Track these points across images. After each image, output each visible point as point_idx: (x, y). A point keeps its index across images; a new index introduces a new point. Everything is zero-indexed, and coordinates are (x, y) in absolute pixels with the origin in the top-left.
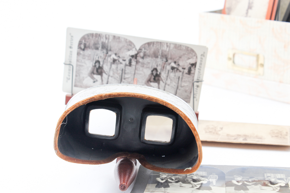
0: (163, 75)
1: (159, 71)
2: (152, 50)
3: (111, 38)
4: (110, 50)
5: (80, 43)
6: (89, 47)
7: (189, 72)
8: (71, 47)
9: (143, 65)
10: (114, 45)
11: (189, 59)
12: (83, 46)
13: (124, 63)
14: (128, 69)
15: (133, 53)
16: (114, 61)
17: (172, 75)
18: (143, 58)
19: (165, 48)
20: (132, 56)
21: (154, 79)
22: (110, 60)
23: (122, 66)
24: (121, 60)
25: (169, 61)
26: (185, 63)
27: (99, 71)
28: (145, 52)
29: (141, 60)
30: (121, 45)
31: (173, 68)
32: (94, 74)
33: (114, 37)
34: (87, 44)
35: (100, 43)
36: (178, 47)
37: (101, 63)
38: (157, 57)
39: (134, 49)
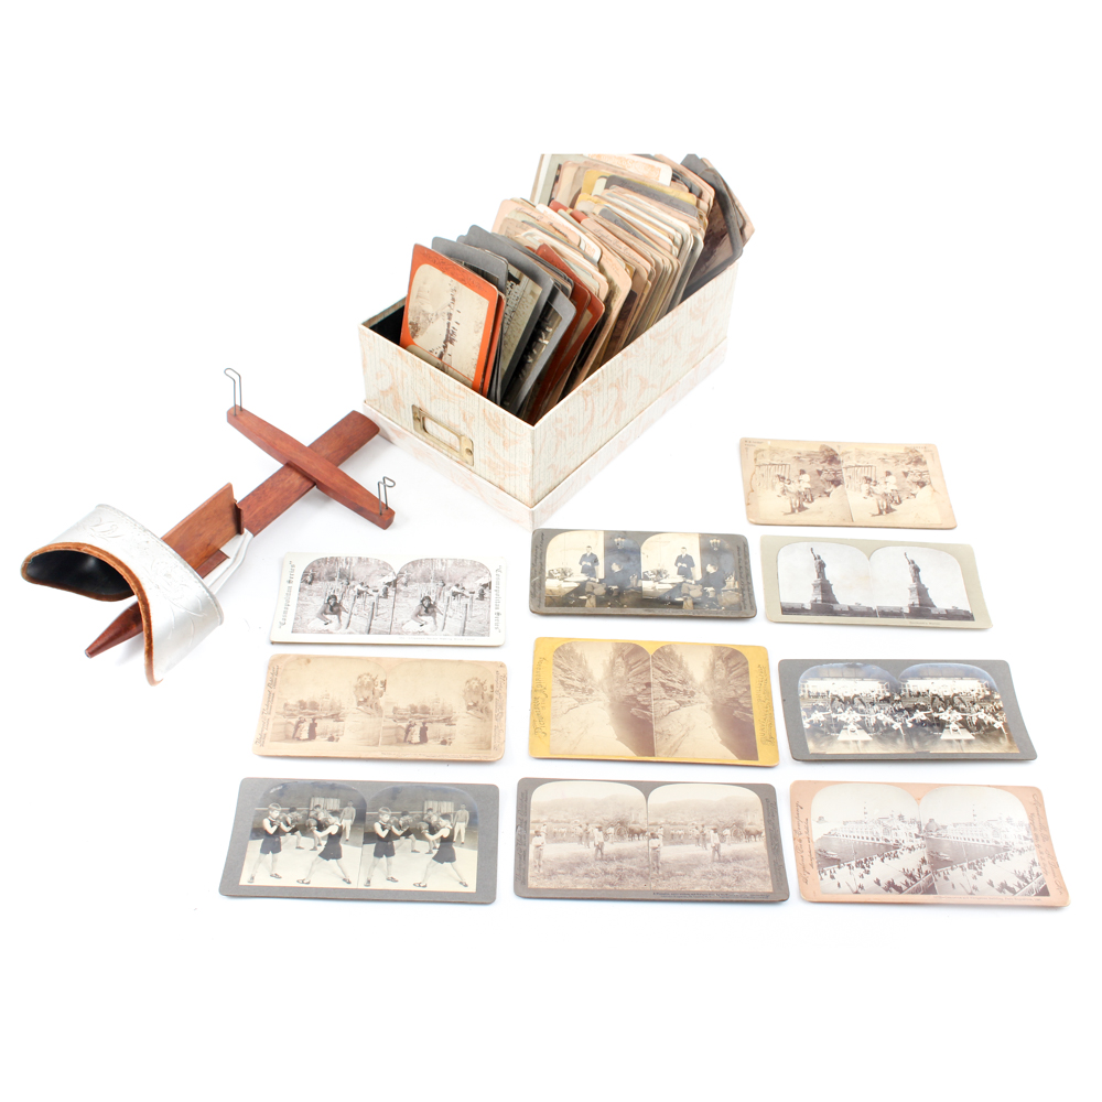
0: (441, 605)
1: (433, 600)
2: (420, 571)
3: (355, 561)
4: (353, 579)
5: (305, 574)
6: (319, 579)
7: (482, 596)
8: (289, 582)
9: (407, 594)
10: (359, 572)
11: (479, 578)
12: (310, 577)
13: (375, 594)
14: (383, 602)
15: (390, 578)
16: (360, 593)
17: (454, 603)
18: (406, 585)
19: (439, 567)
20: (389, 584)
21: (426, 611)
22: (353, 593)
23: (373, 599)
24: (370, 591)
25: (448, 585)
26: (473, 585)
27: (335, 609)
28: (408, 576)
29: (403, 588)
30: (370, 570)
31: (455, 594)
32: (326, 613)
33: (360, 558)
34: (317, 574)
35: (337, 570)
36: (459, 563)
37: (339, 599)
38: (429, 581)
39: (391, 574)
